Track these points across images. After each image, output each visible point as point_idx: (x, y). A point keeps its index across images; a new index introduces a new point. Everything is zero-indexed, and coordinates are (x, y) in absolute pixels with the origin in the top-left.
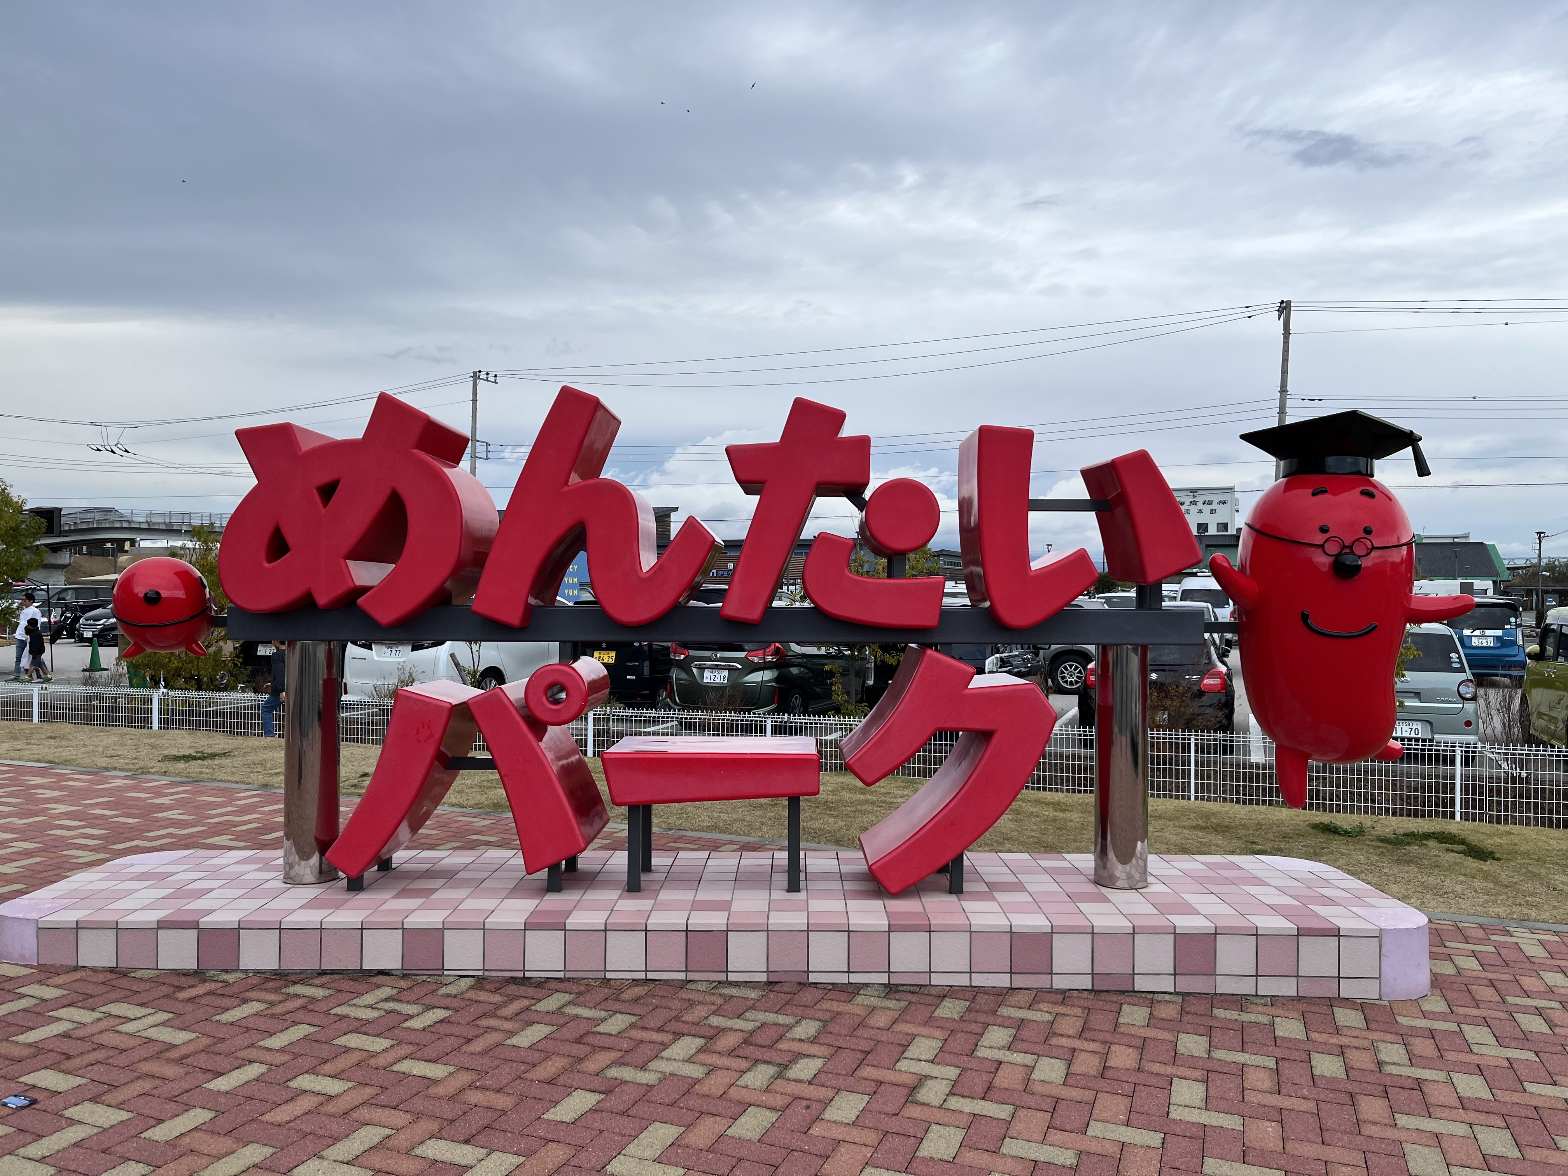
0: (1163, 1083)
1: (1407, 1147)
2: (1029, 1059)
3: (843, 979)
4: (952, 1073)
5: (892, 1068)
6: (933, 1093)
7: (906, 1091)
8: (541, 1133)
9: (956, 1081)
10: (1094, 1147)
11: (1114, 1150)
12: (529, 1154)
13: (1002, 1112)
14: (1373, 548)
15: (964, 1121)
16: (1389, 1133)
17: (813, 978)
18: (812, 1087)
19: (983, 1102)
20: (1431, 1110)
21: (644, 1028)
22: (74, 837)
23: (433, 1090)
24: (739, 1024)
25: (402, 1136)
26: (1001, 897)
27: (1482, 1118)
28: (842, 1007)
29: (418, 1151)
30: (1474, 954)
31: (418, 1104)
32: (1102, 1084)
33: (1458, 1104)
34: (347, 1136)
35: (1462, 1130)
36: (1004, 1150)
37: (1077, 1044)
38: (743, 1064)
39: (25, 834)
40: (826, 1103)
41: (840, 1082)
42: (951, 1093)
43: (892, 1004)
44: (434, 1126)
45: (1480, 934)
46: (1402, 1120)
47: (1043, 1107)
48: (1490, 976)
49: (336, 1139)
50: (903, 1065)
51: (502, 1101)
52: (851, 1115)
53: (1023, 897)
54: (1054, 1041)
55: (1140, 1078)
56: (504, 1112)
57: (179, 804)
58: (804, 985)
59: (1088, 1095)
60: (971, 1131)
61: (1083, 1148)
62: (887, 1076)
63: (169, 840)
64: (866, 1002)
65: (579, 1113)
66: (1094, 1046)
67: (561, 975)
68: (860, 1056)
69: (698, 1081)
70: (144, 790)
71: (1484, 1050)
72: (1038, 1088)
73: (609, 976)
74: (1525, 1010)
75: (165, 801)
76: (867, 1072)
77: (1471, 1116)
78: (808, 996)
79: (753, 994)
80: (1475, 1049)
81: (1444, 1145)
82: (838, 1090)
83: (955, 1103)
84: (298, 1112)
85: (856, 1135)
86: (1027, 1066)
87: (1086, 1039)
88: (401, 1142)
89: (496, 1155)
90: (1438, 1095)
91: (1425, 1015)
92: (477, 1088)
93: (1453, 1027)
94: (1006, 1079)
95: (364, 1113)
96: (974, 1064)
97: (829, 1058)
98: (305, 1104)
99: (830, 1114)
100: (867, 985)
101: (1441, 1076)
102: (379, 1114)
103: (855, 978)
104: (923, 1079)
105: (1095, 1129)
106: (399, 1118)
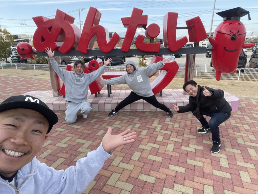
0: (195, 127)
1: (237, 138)
2: (173, 123)
3: (143, 110)
4: (161, 126)
5: (151, 125)
6: (158, 129)
7: (153, 129)
8: (95, 137)
9: (162, 127)
10: (185, 138)
11: (188, 139)
12: (94, 141)
13: (169, 133)
14: (239, 34)
15: (163, 134)
16: (233, 136)
17: (138, 110)
18: (139, 129)
19: (166, 131)
20: (240, 131)
21: (111, 119)
22: (21, 88)
23: (78, 130)
24: (126, 118)
25: (73, 138)
26: (168, 97)
27: (249, 133)
28: (143, 115)
29: (76, 141)
30: (245, 104)
31: (76, 133)
32: (185, 128)
33: (245, 130)
34: (64, 138)
35: (246, 135)
36: (170, 139)
37: (181, 121)
38: (128, 125)
39: (13, 88)
40: (141, 132)
41: (143, 128)
42: (161, 130)
43: (151, 114)
44: (78, 136)
45: (245, 100)
46: (236, 133)
47: (176, 132)
48: (248, 107)
49: (63, 139)
50: (153, 125)
51: (89, 132)
52: (145, 134)
53: (172, 97)
54: (177, 120)
55: (191, 126)
56: (90, 134)
57: (37, 83)
58: (137, 111)
59: (183, 130)
60: (165, 136)
61: (183, 139)
62: (151, 127)
63: (36, 89)
64: (147, 114)
65: (101, 134)
66: (184, 121)
67: (98, 110)
68: (146, 123)
69: (120, 128)
70: (32, 80)
71: (248, 121)
72: (175, 128)
73: (106, 110)
74: (254, 114)
75: (35, 82)
76: (147, 126)
77: (247, 133)
78: (137, 113)
79: (128, 113)
80: (247, 120)
81: (243, 138)
82: (143, 129)
83: (162, 131)
84: (57, 134)
85: (146, 137)
86: (173, 125)
87: (182, 120)
88: (73, 139)
89: (88, 142)
90: (241, 129)
91: (238, 114)
92: (85, 130)
93: (242, 117)
94: (170, 127)
95: (67, 135)
96: (164, 124)
97: (141, 124)
98: (58, 133)
99: (142, 133)
100: (147, 111)
101: (241, 125)
102: (70, 135)
103: (145, 110)
104: (156, 127)
105: (185, 136)
106: (73, 135)
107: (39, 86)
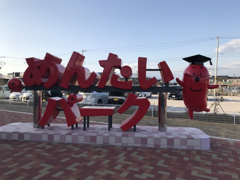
2: (138, 156)
9: (126, 159)
12: (56, 166)
14: (201, 77)
17: (110, 144)
21: (81, 150)
24: (95, 150)
26: (142, 132)
29: (40, 165)
40: (103, 161)
53: (145, 132)
54: (144, 154)
67: (71, 142)
82: (106, 159)
83: (124, 162)
91: (207, 152)
95: (34, 159)
97: (108, 155)
98: (25, 158)
103: (116, 144)
107: (25, 120)
